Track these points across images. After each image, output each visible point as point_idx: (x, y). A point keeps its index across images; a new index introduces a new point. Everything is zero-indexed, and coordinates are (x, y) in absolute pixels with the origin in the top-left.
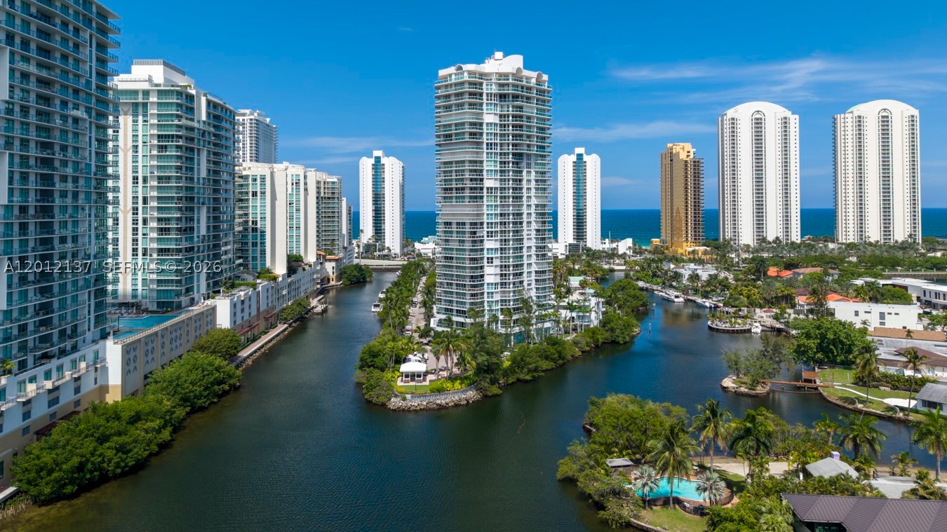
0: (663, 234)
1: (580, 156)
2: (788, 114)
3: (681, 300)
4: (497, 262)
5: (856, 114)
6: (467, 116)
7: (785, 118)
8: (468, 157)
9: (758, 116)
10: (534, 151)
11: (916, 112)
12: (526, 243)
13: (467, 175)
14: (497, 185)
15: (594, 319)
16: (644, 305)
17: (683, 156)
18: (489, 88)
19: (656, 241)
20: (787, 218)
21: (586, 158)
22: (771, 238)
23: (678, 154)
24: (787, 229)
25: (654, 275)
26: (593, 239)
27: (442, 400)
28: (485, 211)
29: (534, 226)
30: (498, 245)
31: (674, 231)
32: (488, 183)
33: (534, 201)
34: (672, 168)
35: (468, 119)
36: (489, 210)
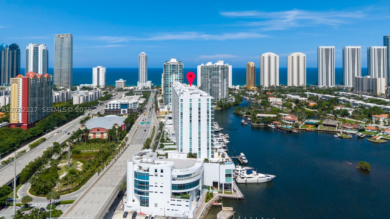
0: (247, 84)
2: (276, 55)
3: (248, 99)
4: (221, 93)
5: (292, 56)
6: (217, 72)
8: (217, 78)
9: (269, 56)
10: (226, 76)
11: (305, 56)
12: (225, 90)
13: (217, 80)
15: (234, 101)
16: (242, 99)
17: (251, 66)
18: (220, 68)
19: (245, 85)
20: (276, 80)
21: (229, 66)
22: (272, 85)
23: (250, 65)
24: (276, 83)
25: (244, 94)
27: (218, 109)
29: (226, 87)
30: (221, 90)
31: (249, 84)
32: (220, 81)
33: (226, 83)
34: (249, 68)
36: (220, 85)
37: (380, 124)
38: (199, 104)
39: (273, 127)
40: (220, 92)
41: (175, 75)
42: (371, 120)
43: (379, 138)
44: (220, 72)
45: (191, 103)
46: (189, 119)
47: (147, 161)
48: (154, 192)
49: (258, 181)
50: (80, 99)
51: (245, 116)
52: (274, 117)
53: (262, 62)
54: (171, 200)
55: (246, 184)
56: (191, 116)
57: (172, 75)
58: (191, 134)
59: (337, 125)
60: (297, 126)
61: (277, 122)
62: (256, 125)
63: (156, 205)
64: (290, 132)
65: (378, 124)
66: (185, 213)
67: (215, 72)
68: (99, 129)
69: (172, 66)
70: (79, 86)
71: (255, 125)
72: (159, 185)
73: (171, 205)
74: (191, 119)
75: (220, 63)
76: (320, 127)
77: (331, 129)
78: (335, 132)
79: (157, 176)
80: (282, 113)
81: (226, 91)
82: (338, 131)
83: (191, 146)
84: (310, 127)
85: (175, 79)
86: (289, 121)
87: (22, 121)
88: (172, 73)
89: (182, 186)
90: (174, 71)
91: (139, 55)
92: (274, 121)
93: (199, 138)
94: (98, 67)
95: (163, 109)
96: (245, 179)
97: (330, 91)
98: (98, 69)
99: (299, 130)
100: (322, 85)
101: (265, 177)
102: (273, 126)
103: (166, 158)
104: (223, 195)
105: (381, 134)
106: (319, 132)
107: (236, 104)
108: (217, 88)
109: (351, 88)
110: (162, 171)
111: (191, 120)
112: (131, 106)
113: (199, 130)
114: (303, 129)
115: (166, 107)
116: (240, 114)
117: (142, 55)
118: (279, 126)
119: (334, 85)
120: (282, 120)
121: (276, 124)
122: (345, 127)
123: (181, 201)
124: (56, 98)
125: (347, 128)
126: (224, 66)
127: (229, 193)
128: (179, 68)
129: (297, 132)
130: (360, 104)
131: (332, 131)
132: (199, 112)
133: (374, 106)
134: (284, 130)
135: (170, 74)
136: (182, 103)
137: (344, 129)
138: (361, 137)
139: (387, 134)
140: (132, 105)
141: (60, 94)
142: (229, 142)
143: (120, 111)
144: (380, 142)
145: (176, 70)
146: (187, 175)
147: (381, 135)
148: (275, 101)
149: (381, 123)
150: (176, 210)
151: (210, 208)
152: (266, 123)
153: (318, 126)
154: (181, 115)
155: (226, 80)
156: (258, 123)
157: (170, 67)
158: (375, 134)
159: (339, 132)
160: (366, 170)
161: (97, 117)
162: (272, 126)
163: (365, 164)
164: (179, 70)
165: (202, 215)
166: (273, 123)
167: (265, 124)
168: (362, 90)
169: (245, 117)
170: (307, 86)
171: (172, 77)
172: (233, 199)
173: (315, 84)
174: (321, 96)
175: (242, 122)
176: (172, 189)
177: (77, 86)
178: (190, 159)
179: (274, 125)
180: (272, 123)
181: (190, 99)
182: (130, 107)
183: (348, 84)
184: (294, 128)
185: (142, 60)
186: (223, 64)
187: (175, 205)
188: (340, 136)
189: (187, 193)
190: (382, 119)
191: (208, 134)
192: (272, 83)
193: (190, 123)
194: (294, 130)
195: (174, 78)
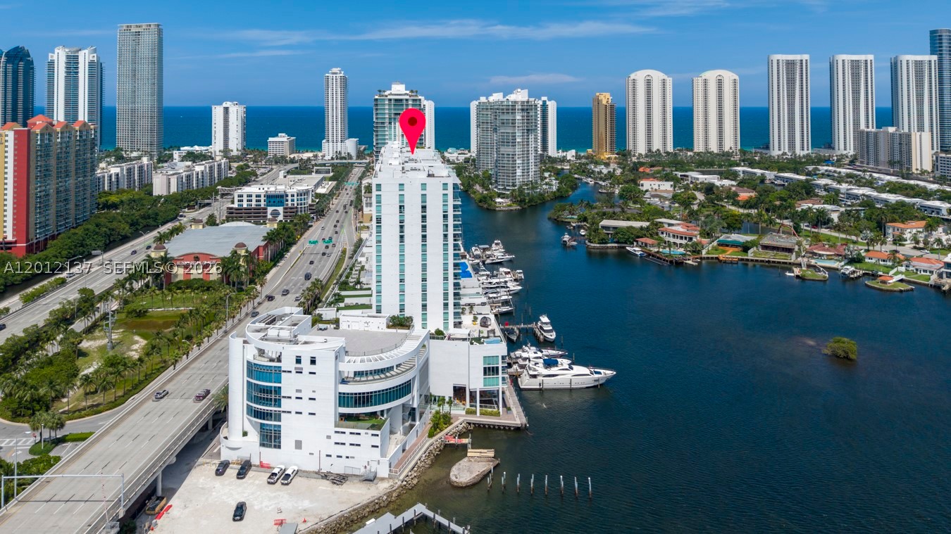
0: (594, 147)
1: (544, 102)
2: (666, 77)
3: (593, 182)
4: (521, 168)
5: (704, 78)
6: (510, 117)
7: (664, 80)
8: (511, 131)
9: (649, 78)
10: (534, 128)
11: (737, 78)
12: (531, 161)
13: (511, 138)
14: (521, 140)
15: (554, 188)
16: (576, 185)
17: (604, 102)
18: (518, 107)
19: (590, 150)
20: (664, 138)
21: (548, 103)
22: (654, 149)
23: (602, 100)
24: (665, 144)
25: (584, 171)
26: (553, 151)
27: (511, 208)
28: (517, 150)
29: (533, 155)
30: (521, 162)
31: (599, 146)
32: (518, 140)
33: (533, 146)
34: (598, 108)
35: (511, 118)
36: (518, 150)
37: (904, 245)
38: (424, 195)
39: (637, 253)
40: (519, 167)
42: (885, 235)
43: (894, 279)
44: (518, 117)
45: (402, 193)
46: (398, 234)
47: (278, 335)
48: (293, 413)
49: (571, 383)
50: (170, 183)
51: (574, 225)
52: (642, 228)
53: (631, 93)
54: (336, 432)
55: (541, 391)
56: (402, 227)
57: (395, 124)
58: (402, 271)
59: (796, 248)
60: (696, 250)
61: (649, 241)
62: (598, 248)
63: (298, 445)
64: (679, 264)
65: (900, 245)
66: (368, 464)
67: (505, 117)
68: (197, 257)
69: (393, 102)
70: (179, 150)
71: (594, 248)
72: (306, 395)
73: (336, 443)
74: (403, 232)
75: (520, 96)
76: (754, 252)
77: (780, 257)
78: (790, 263)
79: (301, 372)
80: (665, 218)
81: (533, 164)
82: (796, 262)
83: (402, 300)
84: (728, 253)
86: (677, 236)
87: (13, 236)
88: (395, 119)
89: (364, 397)
90: (399, 113)
91: (327, 75)
92: (642, 237)
93: (424, 280)
94: (225, 105)
96: (540, 378)
97: (796, 164)
98: (226, 110)
99: (701, 258)
100: (779, 150)
101: (588, 375)
102: (637, 249)
103: (335, 328)
104: (478, 418)
105: (903, 269)
106: (750, 264)
107: (560, 197)
108: (511, 156)
109: (851, 156)
110: (313, 362)
111: (402, 237)
112: (293, 200)
113: (424, 259)
114: (712, 258)
116: (563, 220)
117: (334, 76)
118: (652, 249)
119: (808, 150)
120: (661, 236)
121: (646, 245)
122: (815, 251)
123: (359, 434)
124: (110, 180)
125: (820, 255)
126: (528, 102)
127: (491, 414)
129: (694, 264)
130: (864, 195)
131: (784, 263)
132: (424, 217)
133: (897, 201)
134: (664, 260)
135: (390, 123)
136: (379, 193)
137: (812, 258)
138: (852, 278)
139: (917, 270)
140: (295, 198)
141: (122, 170)
142: (520, 288)
143: (266, 213)
144: (896, 289)
146: (378, 370)
147: (901, 273)
148: (656, 188)
149: (908, 242)
150: (347, 457)
151: (440, 451)
152: (622, 243)
153: (749, 249)
154: (377, 223)
155: (533, 136)
156: (603, 241)
157: (390, 105)
158: (886, 269)
159: (799, 265)
160: (847, 358)
161: (201, 227)
162: (635, 250)
163: (844, 343)
165: (415, 469)
166: (640, 243)
167: (619, 245)
168: (877, 162)
169: (574, 227)
170: (743, 152)
171: (395, 128)
172: (502, 428)
173: (763, 148)
174: (774, 177)
175: (565, 239)
176: (340, 406)
177: (174, 152)
178: (393, 331)
179: (641, 246)
180: (637, 241)
181: (400, 185)
182: (290, 203)
183: (842, 146)
184: (689, 255)
185: (334, 86)
186: (526, 99)
187: (344, 444)
188: (799, 274)
189: (379, 414)
190: (910, 233)
191: (446, 269)
192: (657, 145)
193: (401, 242)
194: (689, 260)
195: (399, 132)
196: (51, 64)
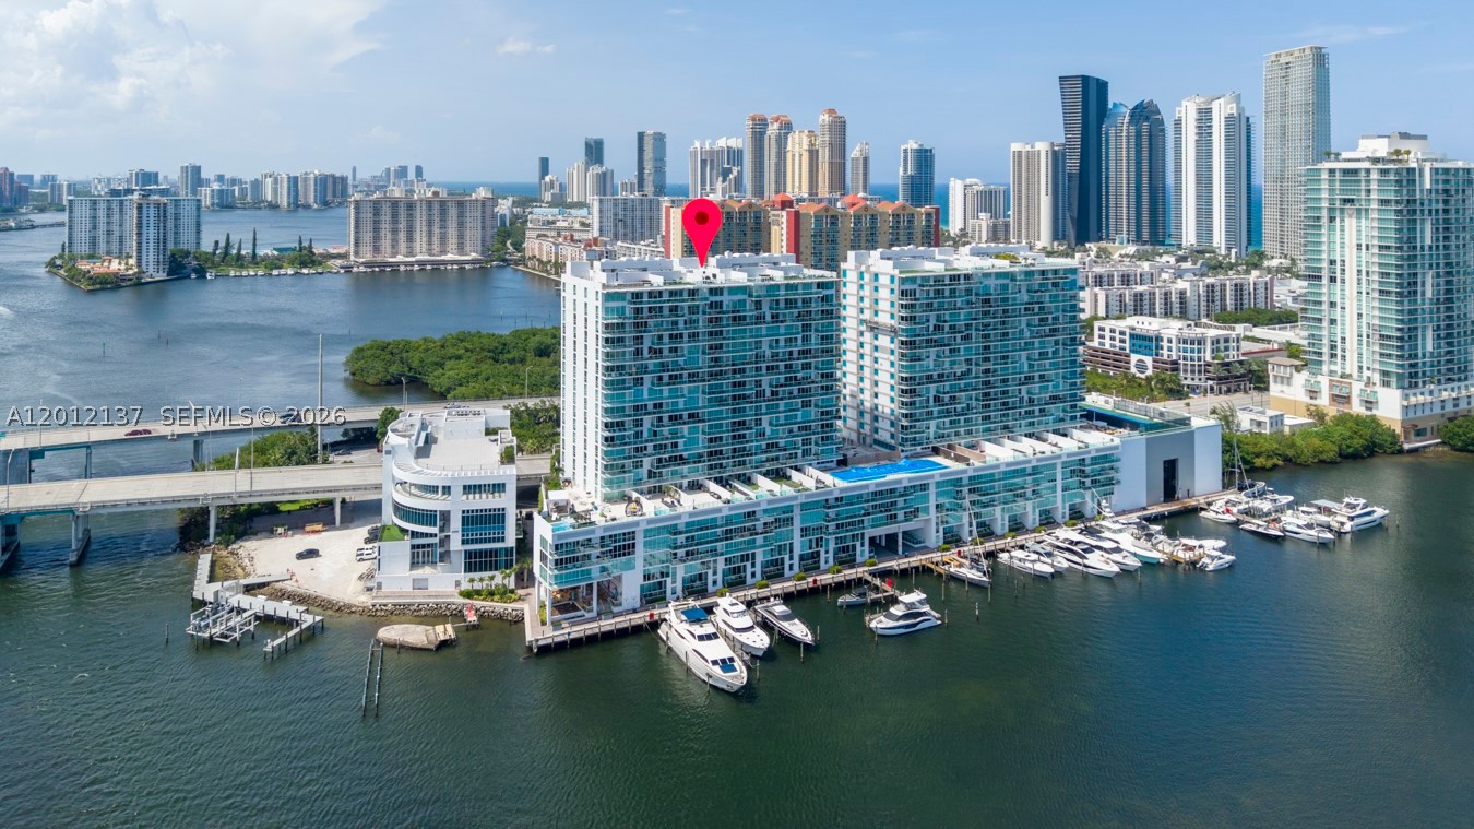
41: (1354, 221)
45: (575, 297)
57: (1342, 220)
69: (1338, 176)
85: (1355, 242)
88: (1342, 210)
90: (1352, 201)
95: (1285, 388)
112: (1170, 349)
115: (1300, 379)
128: (1374, 186)
135: (1332, 219)
140: (1174, 345)
143: (1128, 363)
145: (1363, 195)
157: (1331, 182)
164: (1374, 196)
171: (1342, 230)
182: (1165, 352)
195: (1351, 238)
196: (1178, 123)
